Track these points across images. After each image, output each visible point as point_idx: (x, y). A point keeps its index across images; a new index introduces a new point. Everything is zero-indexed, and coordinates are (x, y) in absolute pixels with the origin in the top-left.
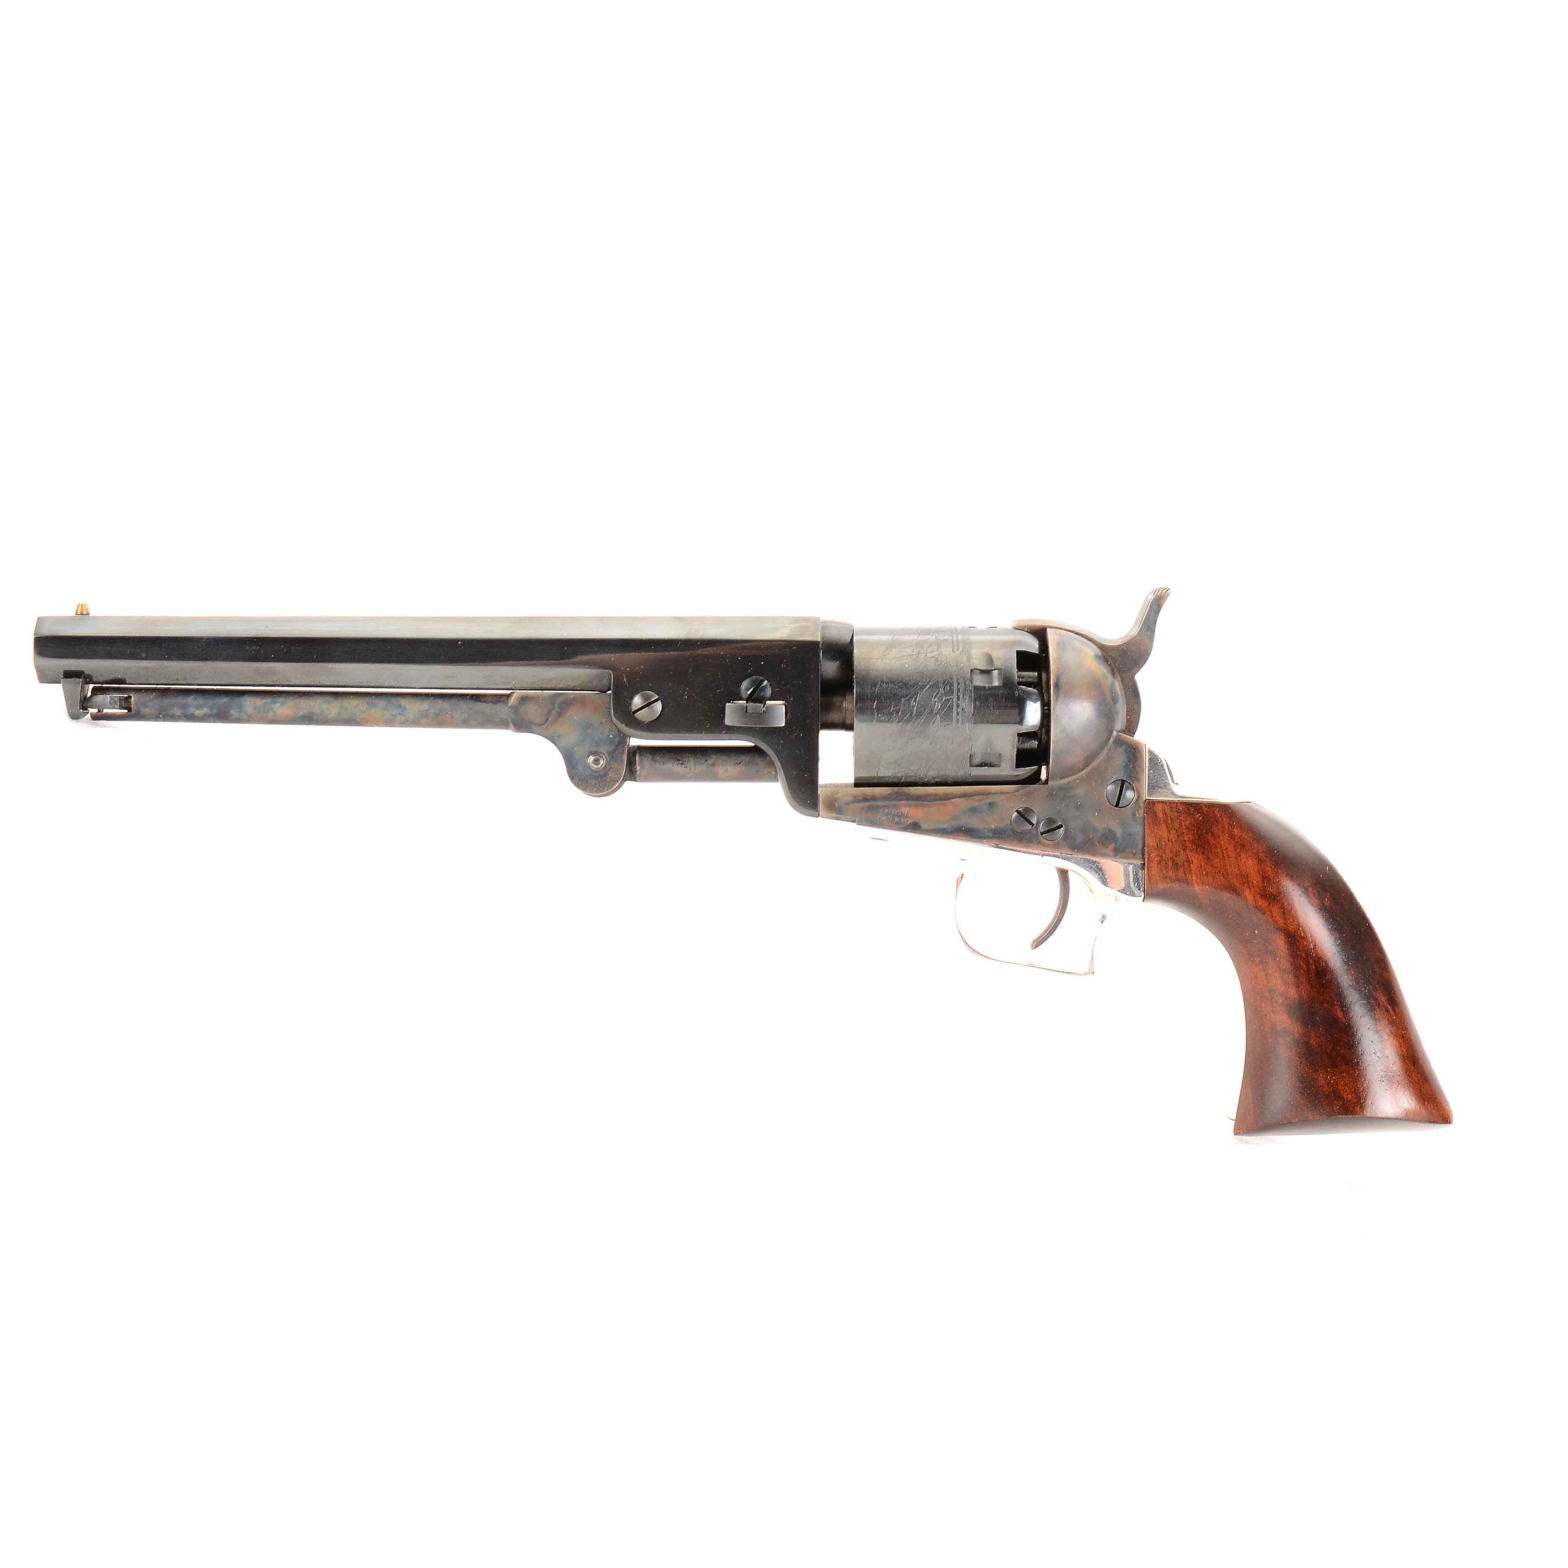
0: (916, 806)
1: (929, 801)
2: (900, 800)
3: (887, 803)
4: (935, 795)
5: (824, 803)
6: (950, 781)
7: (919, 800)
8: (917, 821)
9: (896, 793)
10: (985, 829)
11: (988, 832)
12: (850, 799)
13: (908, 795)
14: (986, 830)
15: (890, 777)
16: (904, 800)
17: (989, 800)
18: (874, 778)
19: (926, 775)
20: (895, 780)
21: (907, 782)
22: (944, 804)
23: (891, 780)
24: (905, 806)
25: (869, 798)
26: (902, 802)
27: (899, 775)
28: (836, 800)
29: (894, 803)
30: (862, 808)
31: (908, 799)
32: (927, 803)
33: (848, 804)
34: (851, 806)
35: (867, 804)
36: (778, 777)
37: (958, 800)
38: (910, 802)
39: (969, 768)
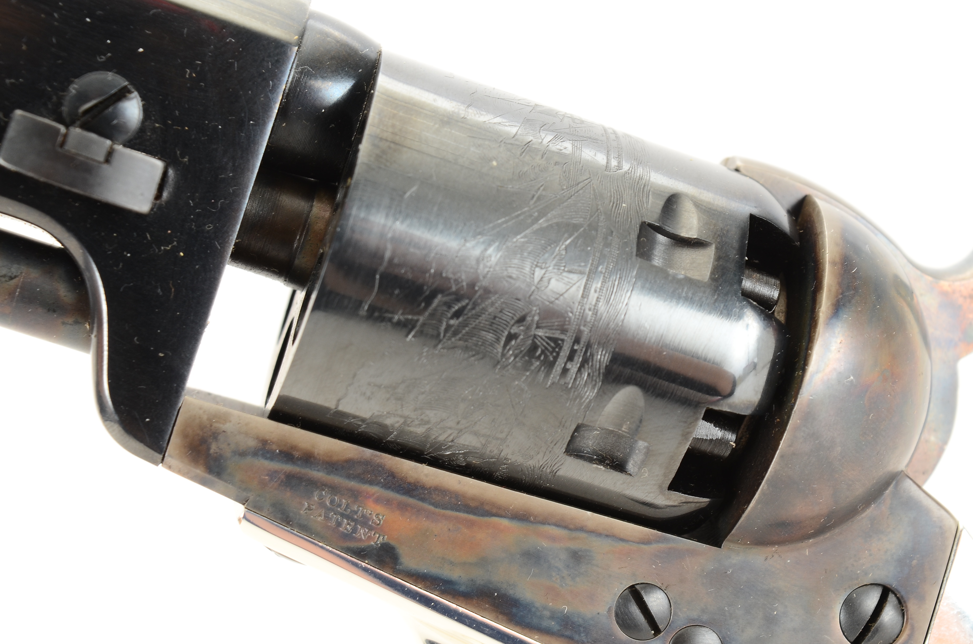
0: (403, 507)
1: (436, 505)
2: (371, 483)
3: (336, 479)
4: (456, 495)
5: (185, 435)
6: (502, 470)
7: (412, 496)
8: (393, 543)
9: (367, 463)
10: (545, 608)
11: (552, 618)
12: (252, 443)
13: (392, 475)
14: (547, 613)
15: (363, 420)
16: (378, 484)
17: (574, 545)
18: (325, 410)
19: (452, 441)
20: (373, 431)
21: (398, 444)
22: (471, 525)
23: (363, 428)
24: (378, 500)
25: (296, 454)
26: (375, 490)
27: (388, 422)
28: (215, 435)
29: (353, 484)
30: (273, 474)
31: (386, 486)
32: (431, 508)
33: (243, 454)
34: (249, 460)
35: (289, 468)
36: (91, 339)
37: (505, 522)
38: (390, 494)
39: (562, 455)
